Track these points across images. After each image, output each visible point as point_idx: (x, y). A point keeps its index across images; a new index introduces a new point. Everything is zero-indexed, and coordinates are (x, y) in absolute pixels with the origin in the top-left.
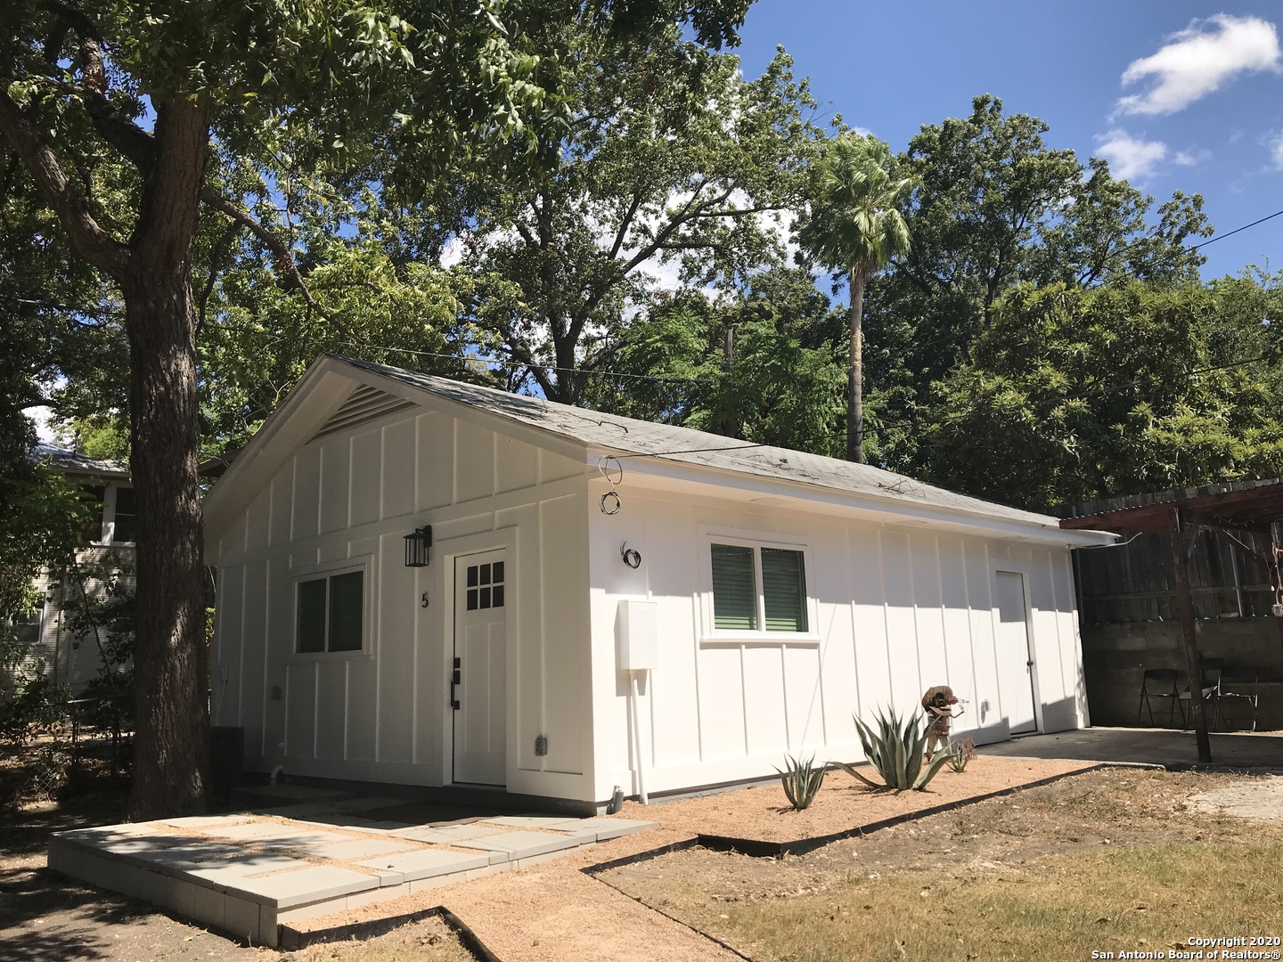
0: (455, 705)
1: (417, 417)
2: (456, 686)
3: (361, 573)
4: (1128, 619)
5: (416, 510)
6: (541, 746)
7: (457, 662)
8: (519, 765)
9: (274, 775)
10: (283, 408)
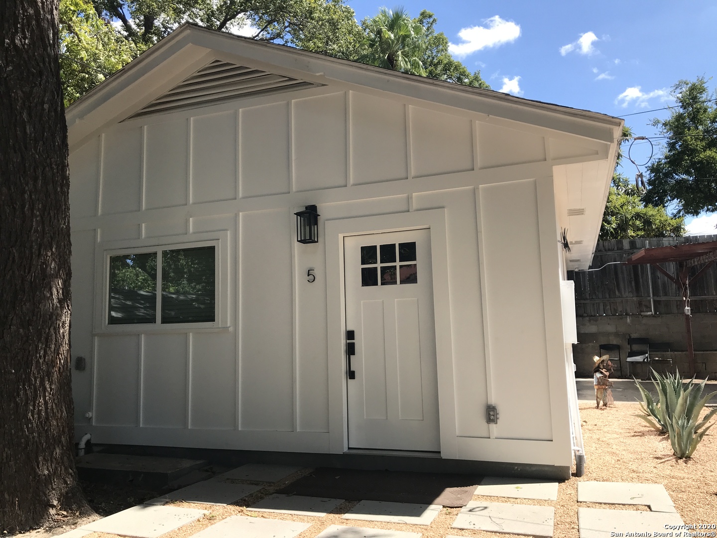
0: (351, 375)
1: (293, 101)
2: (352, 357)
3: (212, 249)
4: (586, 315)
5: (294, 189)
6: (491, 414)
7: (350, 335)
8: (458, 433)
9: (82, 445)
10: (113, 81)
